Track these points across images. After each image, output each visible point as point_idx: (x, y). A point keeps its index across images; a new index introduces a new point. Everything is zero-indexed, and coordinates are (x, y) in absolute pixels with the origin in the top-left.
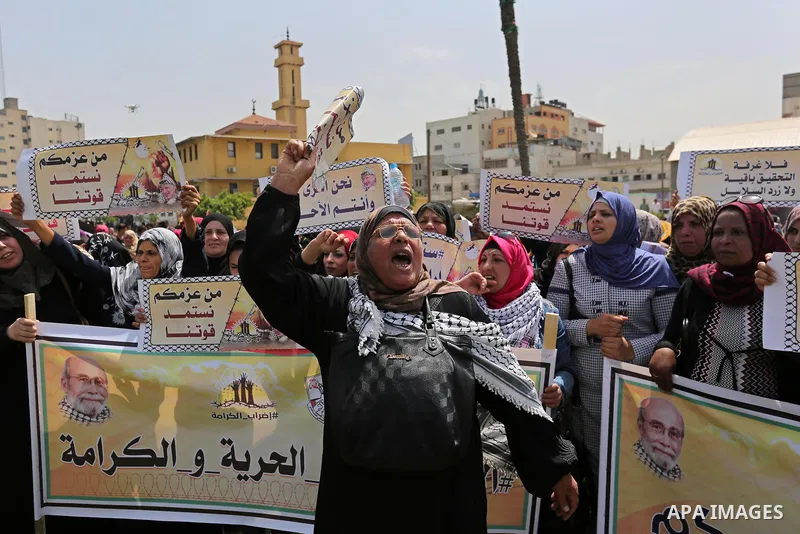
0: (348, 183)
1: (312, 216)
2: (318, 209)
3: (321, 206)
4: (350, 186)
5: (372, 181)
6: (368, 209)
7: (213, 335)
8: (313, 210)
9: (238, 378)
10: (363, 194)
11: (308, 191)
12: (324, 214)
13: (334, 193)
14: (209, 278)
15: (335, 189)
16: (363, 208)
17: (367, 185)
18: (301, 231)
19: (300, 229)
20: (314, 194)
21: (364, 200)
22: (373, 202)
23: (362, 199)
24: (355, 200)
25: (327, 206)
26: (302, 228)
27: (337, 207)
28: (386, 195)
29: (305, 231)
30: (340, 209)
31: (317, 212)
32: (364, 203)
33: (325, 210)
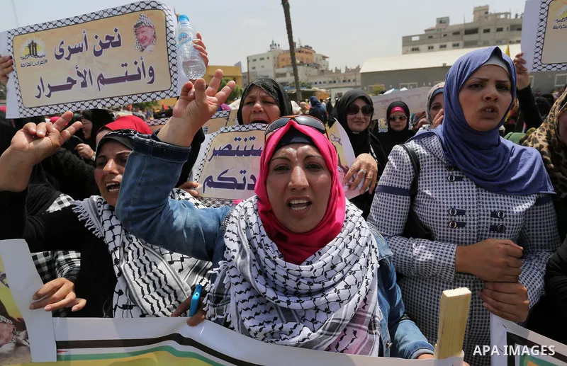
0: (116, 39)
1: (69, 87)
2: (76, 77)
3: (79, 74)
4: (118, 44)
5: (150, 36)
6: (146, 79)
8: (69, 79)
10: (137, 55)
11: (62, 50)
12: (84, 85)
13: (97, 54)
15: (98, 49)
16: (137, 77)
17: (142, 43)
18: (56, 110)
19: (55, 107)
20: (70, 55)
21: (139, 65)
22: (151, 69)
23: (136, 63)
24: (126, 65)
25: (88, 75)
26: (57, 105)
27: (101, 75)
28: (170, 58)
29: (61, 109)
30: (105, 78)
31: (74, 82)
32: (139, 70)
33: (85, 78)
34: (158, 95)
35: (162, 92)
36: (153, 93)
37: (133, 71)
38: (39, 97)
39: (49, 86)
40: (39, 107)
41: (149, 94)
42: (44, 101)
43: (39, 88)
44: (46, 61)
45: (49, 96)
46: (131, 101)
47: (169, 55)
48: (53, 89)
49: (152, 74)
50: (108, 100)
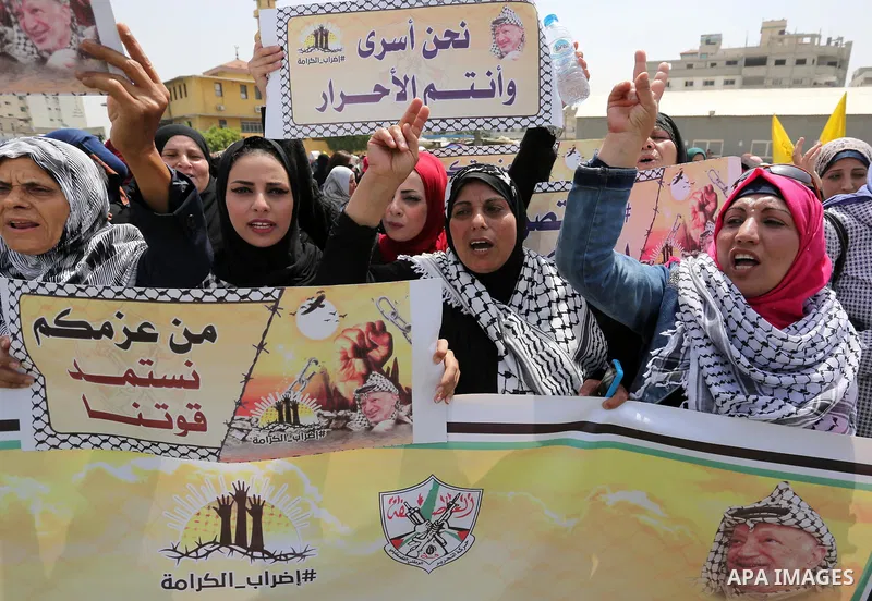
0: (462, 38)
1: (375, 99)
2: (389, 85)
3: (396, 81)
4: (464, 44)
5: (515, 38)
6: (502, 98)
7: (203, 428)
8: (378, 88)
9: (228, 491)
11: (370, 44)
12: (402, 97)
13: (429, 55)
14: (174, 292)
15: (431, 48)
16: (489, 94)
17: (503, 47)
18: (348, 131)
19: (347, 126)
20: (383, 54)
21: (495, 77)
22: (512, 84)
23: (489, 74)
24: (473, 75)
25: (410, 82)
26: (352, 124)
27: (432, 86)
28: (542, 73)
29: (357, 129)
30: (438, 90)
31: (386, 92)
32: (493, 84)
33: (404, 88)
34: (517, 122)
35: (524, 117)
36: (509, 118)
37: (482, 84)
38: (322, 109)
39: (342, 95)
40: (320, 125)
41: (504, 119)
42: (331, 115)
43: (324, 96)
44: (343, 58)
45: (340, 109)
46: (473, 127)
47: (541, 68)
48: (347, 99)
49: (512, 92)
50: (437, 121)
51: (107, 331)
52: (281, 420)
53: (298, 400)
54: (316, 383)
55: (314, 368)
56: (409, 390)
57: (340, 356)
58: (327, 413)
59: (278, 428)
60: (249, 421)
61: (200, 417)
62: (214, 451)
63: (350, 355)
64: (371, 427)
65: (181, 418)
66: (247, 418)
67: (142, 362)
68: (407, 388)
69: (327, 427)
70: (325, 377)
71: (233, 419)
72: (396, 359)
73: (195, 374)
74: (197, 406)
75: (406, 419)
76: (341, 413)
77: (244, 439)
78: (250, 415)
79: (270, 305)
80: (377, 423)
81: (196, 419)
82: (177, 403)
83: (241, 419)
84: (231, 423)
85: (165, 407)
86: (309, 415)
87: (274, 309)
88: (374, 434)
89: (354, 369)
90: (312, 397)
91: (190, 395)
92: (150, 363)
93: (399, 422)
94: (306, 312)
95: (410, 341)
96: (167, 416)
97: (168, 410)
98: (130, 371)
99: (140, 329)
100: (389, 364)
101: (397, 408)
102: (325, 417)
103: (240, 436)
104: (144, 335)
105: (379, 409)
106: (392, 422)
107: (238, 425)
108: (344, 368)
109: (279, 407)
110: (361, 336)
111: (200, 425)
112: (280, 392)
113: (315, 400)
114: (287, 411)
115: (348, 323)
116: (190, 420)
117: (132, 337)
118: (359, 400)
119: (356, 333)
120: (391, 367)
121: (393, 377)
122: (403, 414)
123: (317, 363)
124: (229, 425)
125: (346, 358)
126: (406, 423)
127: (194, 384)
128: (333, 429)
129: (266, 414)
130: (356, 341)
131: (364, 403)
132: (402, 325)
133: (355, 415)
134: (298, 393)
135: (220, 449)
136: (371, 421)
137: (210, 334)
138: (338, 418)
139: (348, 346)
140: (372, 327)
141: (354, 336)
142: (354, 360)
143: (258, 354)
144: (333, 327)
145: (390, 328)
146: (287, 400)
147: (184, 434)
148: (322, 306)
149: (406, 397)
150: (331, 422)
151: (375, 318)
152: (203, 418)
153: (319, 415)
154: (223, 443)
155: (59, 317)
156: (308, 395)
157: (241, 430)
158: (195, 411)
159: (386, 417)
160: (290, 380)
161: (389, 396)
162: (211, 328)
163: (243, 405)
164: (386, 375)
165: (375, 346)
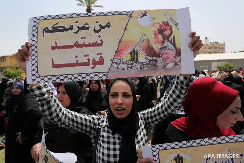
51: (71, 28)
52: (131, 60)
53: (138, 50)
54: (145, 44)
55: (144, 37)
56: (180, 50)
57: (153, 33)
58: (149, 58)
59: (130, 63)
60: (120, 59)
61: (102, 59)
62: (105, 74)
63: (157, 33)
64: (165, 66)
65: (94, 59)
66: (119, 58)
67: (82, 38)
68: (179, 49)
69: (149, 64)
70: (148, 42)
71: (114, 58)
72: (174, 35)
73: (101, 41)
74: (101, 54)
75: (179, 63)
76: (154, 58)
77: (117, 68)
78: (120, 56)
79: (129, 15)
80: (167, 64)
81: (100, 60)
82: (93, 53)
83: (117, 59)
84: (113, 60)
85: (88, 55)
86: (142, 58)
87: (130, 17)
88: (167, 69)
89: (159, 38)
90: (143, 50)
91: (98, 49)
92: (85, 38)
93: (176, 64)
94: (141, 17)
95: (178, 28)
96: (89, 60)
97: (89, 57)
98: (77, 42)
99: (83, 26)
100: (172, 37)
101: (175, 58)
102: (148, 59)
103: (116, 66)
104: (84, 28)
105: (168, 58)
106: (173, 64)
107: (115, 61)
108: (155, 38)
109: (131, 54)
110: (160, 26)
111: (101, 62)
112: (132, 47)
113: (144, 51)
114: (134, 55)
115: (155, 21)
116: (97, 60)
117: (80, 29)
118: (161, 53)
119: (159, 25)
120: (173, 39)
121: (173, 43)
122: (177, 61)
123: (145, 35)
124: (112, 61)
125: (155, 34)
126: (179, 65)
127: (101, 45)
128: (151, 65)
129: (126, 57)
130: (159, 28)
131: (163, 54)
132: (174, 23)
133: (159, 60)
134: (138, 47)
135: (108, 72)
136: (165, 63)
137: (108, 25)
138: (153, 60)
139: (156, 29)
140: (164, 23)
141: (158, 26)
142: (158, 35)
143: (124, 32)
144: (150, 23)
145: (170, 23)
146: (134, 51)
147: (93, 68)
148: (146, 15)
149: (178, 53)
150: (150, 62)
151: (165, 20)
152: (103, 59)
153: (146, 58)
154: (109, 69)
155: (54, 25)
156: (142, 49)
157: (117, 63)
158: (100, 56)
159: (171, 62)
160: (136, 42)
161: (172, 52)
162: (109, 23)
163: (118, 52)
164: (171, 42)
165: (166, 30)
